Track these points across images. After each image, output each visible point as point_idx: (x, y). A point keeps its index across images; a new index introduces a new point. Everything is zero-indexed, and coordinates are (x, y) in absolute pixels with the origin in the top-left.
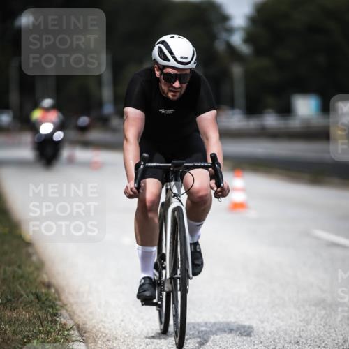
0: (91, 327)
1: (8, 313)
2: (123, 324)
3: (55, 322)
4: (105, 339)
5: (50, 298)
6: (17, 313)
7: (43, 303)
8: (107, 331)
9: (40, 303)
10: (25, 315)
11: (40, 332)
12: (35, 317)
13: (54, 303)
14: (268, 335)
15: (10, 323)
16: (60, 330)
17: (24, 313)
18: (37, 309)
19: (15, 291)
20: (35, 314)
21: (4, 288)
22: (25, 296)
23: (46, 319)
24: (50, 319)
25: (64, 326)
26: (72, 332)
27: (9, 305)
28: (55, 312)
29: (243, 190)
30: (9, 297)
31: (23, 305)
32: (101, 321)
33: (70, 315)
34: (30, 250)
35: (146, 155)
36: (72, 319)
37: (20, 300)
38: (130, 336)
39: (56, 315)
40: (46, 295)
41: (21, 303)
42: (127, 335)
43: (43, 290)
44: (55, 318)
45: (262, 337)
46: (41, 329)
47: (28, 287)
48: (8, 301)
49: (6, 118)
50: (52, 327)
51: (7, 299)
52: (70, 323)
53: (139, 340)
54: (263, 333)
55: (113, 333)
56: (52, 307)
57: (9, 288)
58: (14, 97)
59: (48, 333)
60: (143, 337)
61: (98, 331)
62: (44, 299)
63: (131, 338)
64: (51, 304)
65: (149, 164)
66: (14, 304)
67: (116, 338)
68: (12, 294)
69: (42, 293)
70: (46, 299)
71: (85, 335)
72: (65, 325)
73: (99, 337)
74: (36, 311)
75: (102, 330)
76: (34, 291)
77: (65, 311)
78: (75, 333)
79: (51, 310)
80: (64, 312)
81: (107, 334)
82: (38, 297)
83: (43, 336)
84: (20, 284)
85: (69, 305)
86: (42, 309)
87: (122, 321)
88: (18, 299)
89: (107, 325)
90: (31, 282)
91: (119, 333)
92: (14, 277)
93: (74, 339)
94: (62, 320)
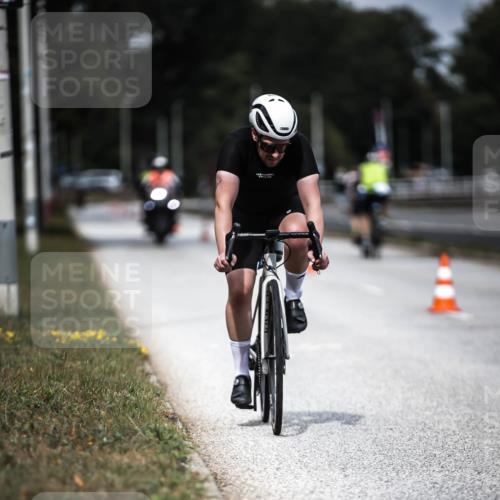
0: (233, 478)
1: (116, 457)
2: (278, 473)
3: (182, 470)
4: (253, 496)
5: (176, 436)
6: (128, 457)
7: (166, 443)
8: (256, 483)
9: (162, 442)
10: (140, 460)
11: (162, 484)
12: (154, 463)
13: (181, 443)
14: (488, 491)
15: (119, 471)
16: (189, 482)
17: (138, 456)
18: (158, 451)
19: (126, 425)
20: (155, 459)
21: (110, 421)
22: (140, 433)
23: (170, 466)
24: (175, 465)
25: (195, 476)
26: (206, 485)
27: (117, 445)
28: (183, 456)
29: (449, 282)
30: (118, 434)
31: (137, 445)
32: (249, 469)
33: (204, 461)
34: (148, 368)
35: (237, 225)
36: (207, 466)
37: (134, 438)
38: (289, 491)
39: (184, 460)
40: (170, 431)
41: (135, 442)
42: (285, 490)
43: (166, 425)
44: (183, 464)
45: (479, 493)
46: (163, 479)
47: (144, 421)
48: (117, 439)
49: (112, 181)
50: (178, 478)
51: (114, 436)
52: (204, 471)
53: (302, 496)
54: (480, 488)
55: (265, 485)
56: (178, 448)
57: (118, 421)
58: (125, 152)
59: (173, 486)
60: (307, 492)
61: (243, 483)
62: (167, 436)
63: (291, 493)
64: (177, 444)
65: (242, 235)
66: (125, 445)
67: (269, 494)
68: (122, 430)
69: (165, 429)
70: (171, 438)
71: (224, 489)
72: (197, 474)
73: (245, 491)
74: (156, 454)
75: (249, 482)
76: (152, 426)
77: (196, 454)
78: (211, 486)
79: (176, 453)
80: (195, 456)
81: (256, 488)
82: (158, 434)
83: (165, 490)
84: (133, 417)
85: (202, 447)
86: (164, 451)
87: (278, 469)
88: (131, 438)
89: (256, 475)
90: (148, 413)
91: (274, 487)
92: (124, 405)
93: (209, 494)
94: (193, 466)
